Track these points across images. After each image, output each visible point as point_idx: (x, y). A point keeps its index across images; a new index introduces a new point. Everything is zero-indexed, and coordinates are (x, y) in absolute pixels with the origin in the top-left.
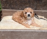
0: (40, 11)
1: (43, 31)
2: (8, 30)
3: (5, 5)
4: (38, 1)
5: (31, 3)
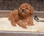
0: (42, 12)
1: (41, 33)
3: (2, 6)
4: (40, 2)
5: (32, 4)
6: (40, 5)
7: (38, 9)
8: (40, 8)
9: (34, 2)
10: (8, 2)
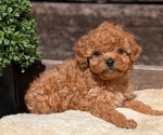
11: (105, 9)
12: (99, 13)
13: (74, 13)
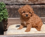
2: (20, 35)
4: (41, 10)
6: (41, 13)
7: (40, 16)
8: (41, 15)
9: (36, 10)
10: (14, 11)
11: (16, 6)
12: (14, 7)
13: (9, 7)
